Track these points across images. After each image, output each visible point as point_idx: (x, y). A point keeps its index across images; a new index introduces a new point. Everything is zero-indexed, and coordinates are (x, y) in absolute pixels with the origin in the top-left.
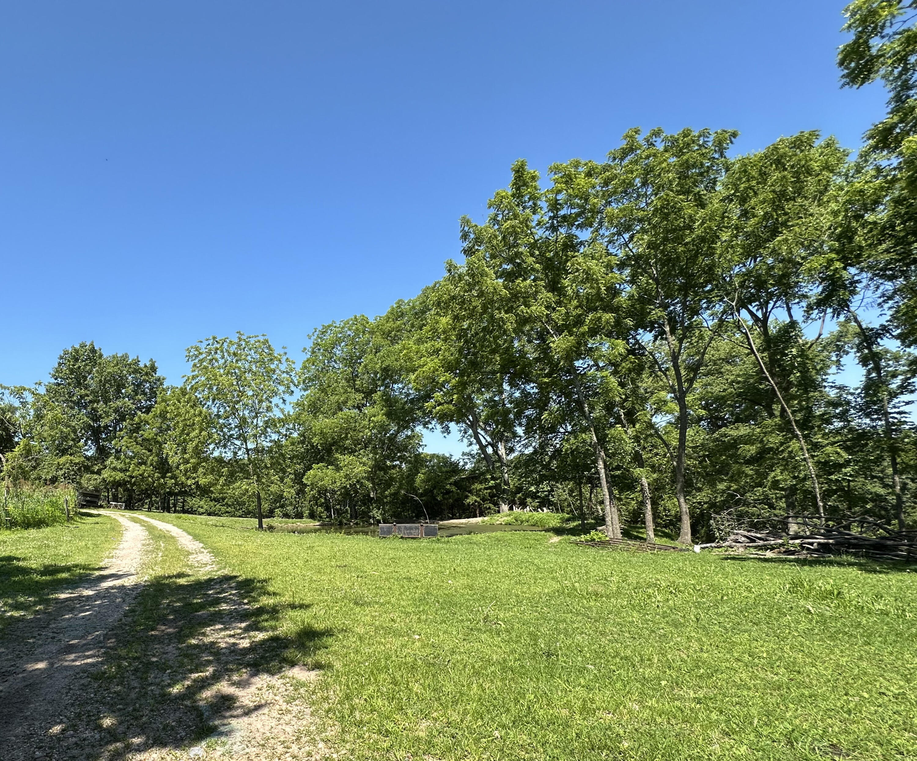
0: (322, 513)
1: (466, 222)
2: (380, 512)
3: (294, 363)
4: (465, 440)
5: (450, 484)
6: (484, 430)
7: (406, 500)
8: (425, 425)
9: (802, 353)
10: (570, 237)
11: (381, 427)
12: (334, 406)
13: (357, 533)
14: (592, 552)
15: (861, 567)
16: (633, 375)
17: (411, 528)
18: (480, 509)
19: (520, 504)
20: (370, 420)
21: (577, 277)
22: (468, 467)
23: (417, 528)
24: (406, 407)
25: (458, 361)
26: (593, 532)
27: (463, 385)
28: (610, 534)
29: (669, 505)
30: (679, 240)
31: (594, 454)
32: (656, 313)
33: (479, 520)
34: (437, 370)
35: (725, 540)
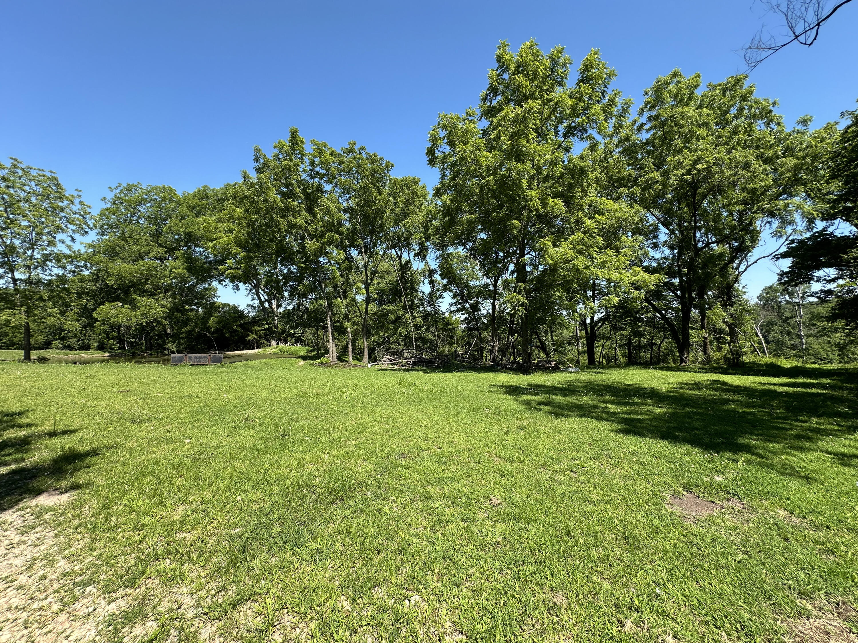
0: (114, 345)
1: (257, 150)
2: (175, 345)
3: (90, 207)
4: (250, 296)
5: (237, 326)
6: (264, 291)
7: (200, 336)
8: (220, 282)
9: (412, 274)
10: (320, 185)
11: (181, 278)
12: (134, 255)
13: (149, 362)
14: (320, 369)
15: (425, 372)
16: (347, 272)
17: (200, 358)
18: (257, 344)
19: (284, 341)
20: (171, 271)
21: (323, 209)
22: (251, 314)
23: (205, 357)
24: (205, 266)
25: (247, 241)
26: (322, 358)
27: (249, 259)
28: (331, 359)
29: (360, 343)
30: (370, 207)
31: (326, 313)
32: (359, 241)
33: (256, 351)
34: (231, 244)
35: (380, 361)
